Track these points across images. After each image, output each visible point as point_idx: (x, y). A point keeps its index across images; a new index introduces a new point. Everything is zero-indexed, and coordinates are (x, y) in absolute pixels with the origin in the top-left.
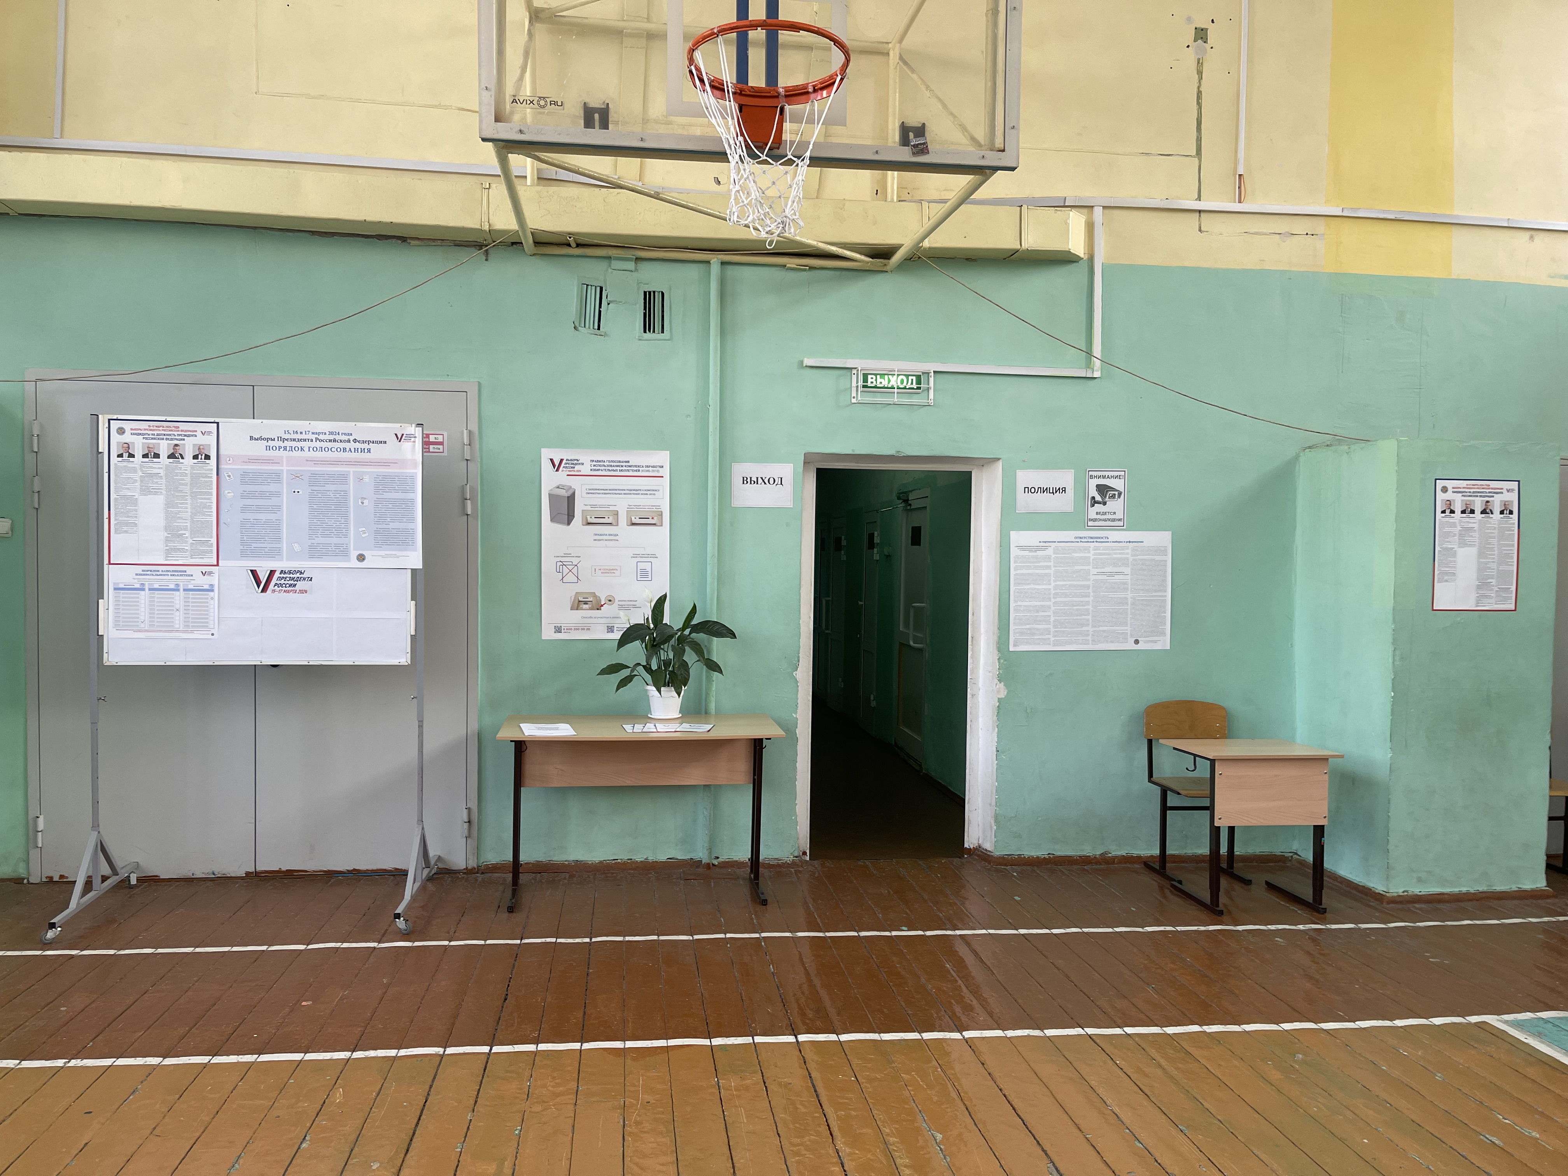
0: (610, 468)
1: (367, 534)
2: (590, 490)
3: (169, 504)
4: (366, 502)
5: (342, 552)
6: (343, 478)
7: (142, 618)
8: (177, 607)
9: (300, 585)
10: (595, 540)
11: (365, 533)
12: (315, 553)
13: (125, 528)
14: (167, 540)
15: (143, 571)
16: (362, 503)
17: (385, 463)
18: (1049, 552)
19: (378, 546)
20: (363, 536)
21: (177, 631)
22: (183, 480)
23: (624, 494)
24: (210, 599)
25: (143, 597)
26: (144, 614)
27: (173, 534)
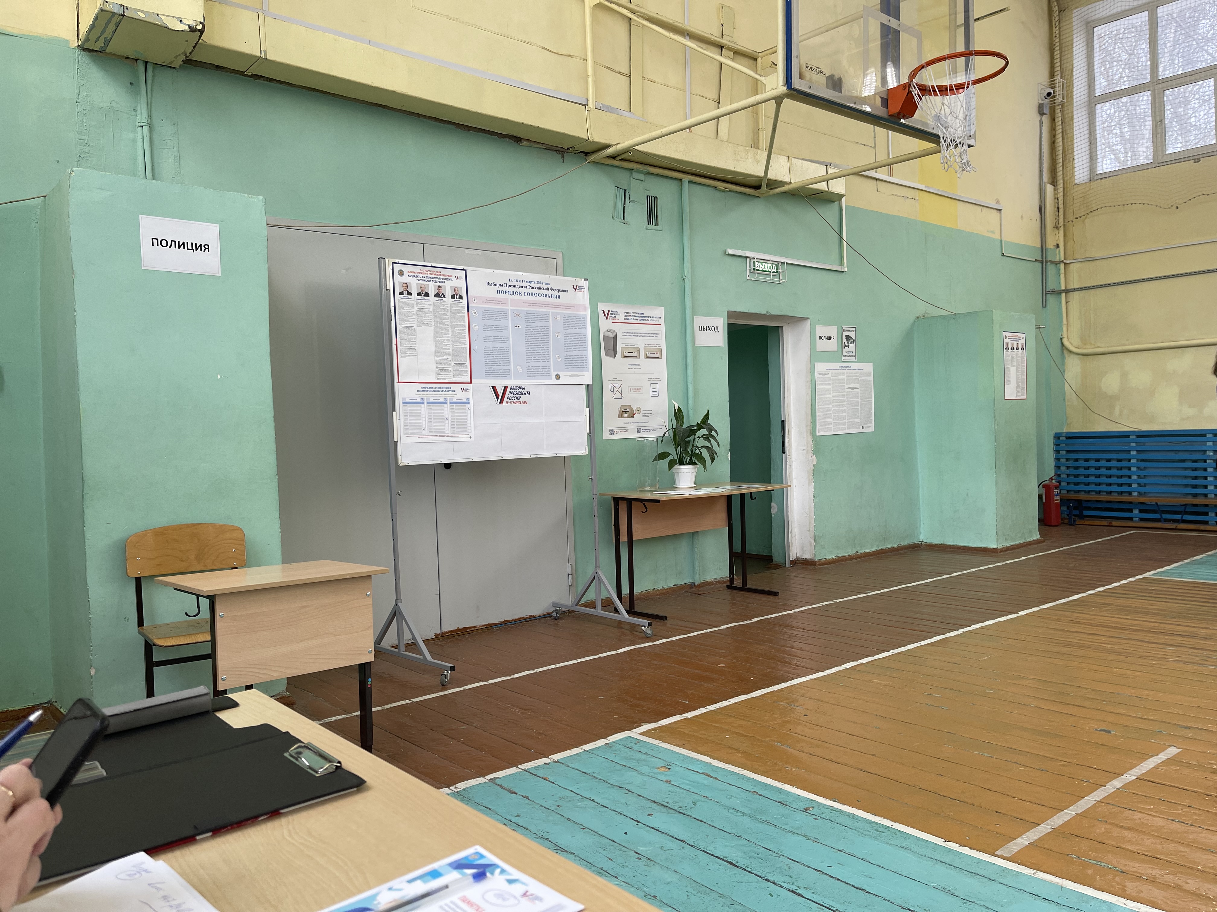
0: (635, 318)
1: (560, 359)
2: (624, 333)
3: (437, 334)
4: (559, 335)
5: (546, 373)
6: (545, 317)
7: (424, 426)
8: (447, 416)
9: (524, 398)
10: (629, 368)
11: (559, 358)
12: (532, 373)
13: (408, 353)
14: (437, 363)
15: (423, 388)
16: (558, 336)
17: (568, 307)
18: (830, 375)
19: (567, 369)
20: (558, 360)
21: (448, 436)
22: (446, 315)
23: (642, 336)
24: (467, 410)
25: (423, 409)
26: (424, 423)
27: (441, 359)
